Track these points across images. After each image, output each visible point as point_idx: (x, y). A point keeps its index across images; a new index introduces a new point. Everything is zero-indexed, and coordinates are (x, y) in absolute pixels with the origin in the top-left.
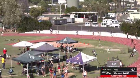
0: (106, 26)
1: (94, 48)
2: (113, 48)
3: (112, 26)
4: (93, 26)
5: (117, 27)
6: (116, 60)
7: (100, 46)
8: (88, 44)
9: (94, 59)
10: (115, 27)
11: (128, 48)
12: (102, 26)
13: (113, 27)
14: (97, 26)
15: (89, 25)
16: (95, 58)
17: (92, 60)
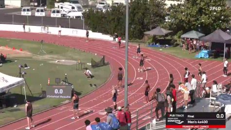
0: (59, 15)
1: (31, 58)
2: (66, 59)
3: (69, 17)
4: (37, 14)
5: (78, 17)
6: (64, 83)
7: (42, 54)
8: (21, 50)
9: (18, 83)
10: (74, 18)
11: (92, 59)
12: (52, 15)
13: (71, 19)
14: (43, 14)
15: (30, 14)
16: (21, 81)
17: (14, 85)
